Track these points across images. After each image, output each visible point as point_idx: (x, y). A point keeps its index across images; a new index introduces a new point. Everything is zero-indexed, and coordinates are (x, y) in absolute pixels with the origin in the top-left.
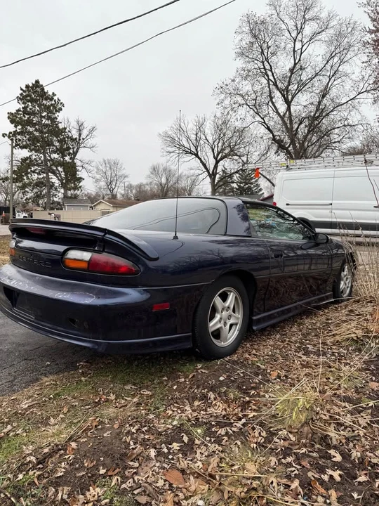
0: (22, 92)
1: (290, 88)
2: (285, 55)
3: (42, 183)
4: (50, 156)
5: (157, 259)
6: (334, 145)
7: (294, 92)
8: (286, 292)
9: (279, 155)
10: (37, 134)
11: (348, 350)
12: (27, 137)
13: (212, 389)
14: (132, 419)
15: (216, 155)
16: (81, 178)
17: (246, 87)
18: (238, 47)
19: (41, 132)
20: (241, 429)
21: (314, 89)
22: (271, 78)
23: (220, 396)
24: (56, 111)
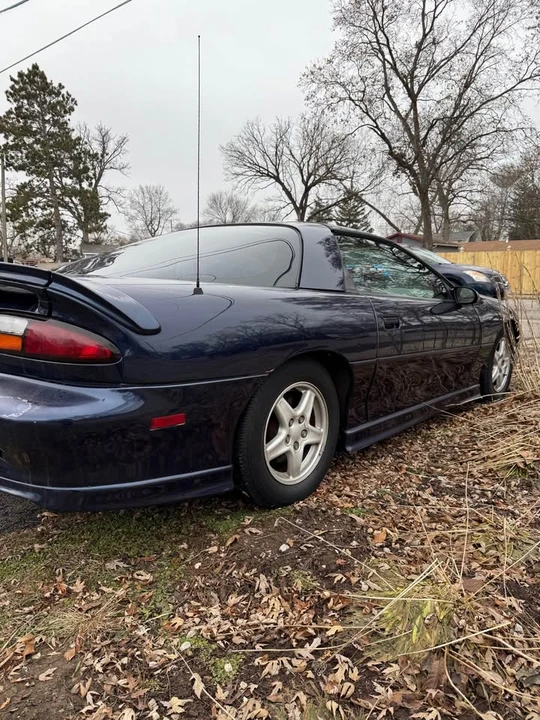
0: (13, 83)
1: (416, 73)
2: (409, 20)
3: (49, 222)
4: (61, 182)
5: (157, 331)
6: (480, 162)
7: (422, 79)
8: (406, 387)
9: (399, 177)
10: (37, 147)
11: (509, 487)
12: (25, 151)
13: (266, 569)
14: (103, 639)
15: (305, 178)
16: (106, 214)
17: (350, 71)
18: (338, 9)
19: (43, 145)
20: (310, 662)
21: (452, 74)
22: (388, 57)
23: (277, 585)
24: (66, 112)
